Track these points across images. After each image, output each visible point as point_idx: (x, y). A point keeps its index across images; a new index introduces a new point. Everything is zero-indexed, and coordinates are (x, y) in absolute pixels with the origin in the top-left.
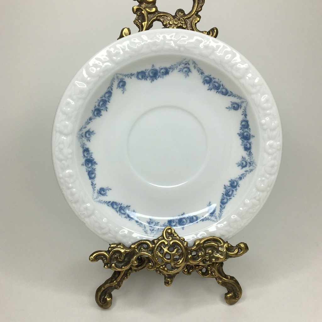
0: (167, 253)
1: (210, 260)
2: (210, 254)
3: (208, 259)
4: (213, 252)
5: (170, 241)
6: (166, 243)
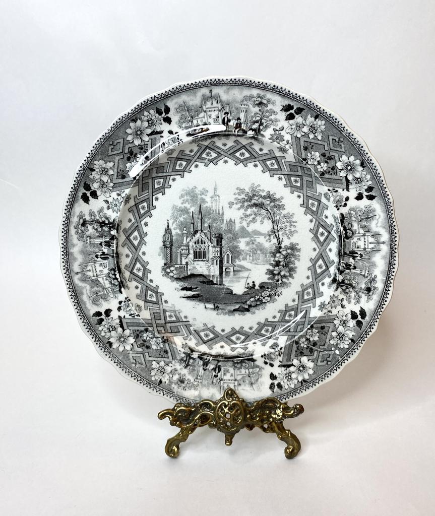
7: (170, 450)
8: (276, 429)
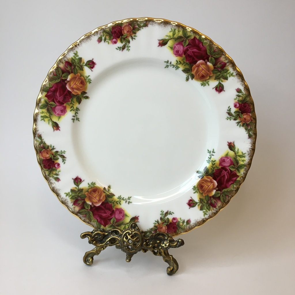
0: (130, 239)
1: (158, 247)
2: (158, 243)
3: (156, 247)
4: (160, 243)
5: (134, 232)
6: (130, 232)
7: (87, 260)
8: (163, 254)
